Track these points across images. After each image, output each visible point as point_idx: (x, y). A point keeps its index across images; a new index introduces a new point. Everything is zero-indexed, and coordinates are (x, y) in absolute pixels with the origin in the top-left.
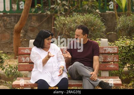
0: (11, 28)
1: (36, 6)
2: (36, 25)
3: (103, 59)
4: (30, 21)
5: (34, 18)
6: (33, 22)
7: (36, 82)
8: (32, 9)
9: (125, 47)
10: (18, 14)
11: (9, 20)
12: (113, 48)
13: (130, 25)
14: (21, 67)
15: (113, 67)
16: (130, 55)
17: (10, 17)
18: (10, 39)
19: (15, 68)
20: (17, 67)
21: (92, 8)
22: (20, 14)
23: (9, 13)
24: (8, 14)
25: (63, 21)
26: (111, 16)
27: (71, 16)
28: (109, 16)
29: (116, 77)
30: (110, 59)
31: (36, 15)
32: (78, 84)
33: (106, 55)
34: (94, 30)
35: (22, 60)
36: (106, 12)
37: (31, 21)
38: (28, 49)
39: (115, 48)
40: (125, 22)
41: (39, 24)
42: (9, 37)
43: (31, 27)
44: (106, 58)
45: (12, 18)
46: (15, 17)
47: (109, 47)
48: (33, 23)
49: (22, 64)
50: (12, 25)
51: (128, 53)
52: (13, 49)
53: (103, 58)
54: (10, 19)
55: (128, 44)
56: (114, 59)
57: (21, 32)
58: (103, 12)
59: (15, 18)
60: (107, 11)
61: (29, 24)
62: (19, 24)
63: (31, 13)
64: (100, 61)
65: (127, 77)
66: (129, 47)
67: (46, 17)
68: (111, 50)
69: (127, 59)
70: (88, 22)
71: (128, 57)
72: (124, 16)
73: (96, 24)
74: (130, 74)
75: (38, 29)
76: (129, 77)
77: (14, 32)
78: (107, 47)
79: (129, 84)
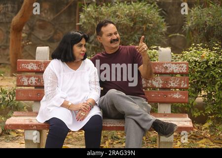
0: (7, 23)
2: (49, 18)
3: (162, 84)
5: (46, 6)
6: (45, 13)
7: (47, 122)
9: (199, 63)
11: (3, 8)
12: (180, 65)
13: (207, 23)
14: (20, 93)
15: (179, 98)
16: (208, 77)
17: (5, 4)
18: (5, 41)
19: (10, 93)
20: (14, 93)
26: (177, 7)
27: (109, 5)
28: (173, 5)
29: (184, 115)
30: (174, 84)
32: (118, 125)
33: (167, 76)
34: (147, 29)
35: (23, 82)
38: (34, 62)
39: (182, 65)
40: (200, 18)
41: (54, 16)
42: (2, 38)
43: (40, 20)
44: (166, 82)
45: (9, 5)
47: (172, 63)
49: (23, 88)
50: (8, 17)
51: (204, 74)
52: (9, 59)
53: (161, 82)
54: (6, 7)
55: (205, 58)
56: (181, 84)
57: (23, 31)
59: (13, 5)
62: (19, 17)
64: (157, 87)
65: (201, 113)
66: (207, 62)
67: (67, 4)
68: (176, 67)
69: (202, 82)
70: (137, 15)
71: (204, 80)
72: (199, 8)
73: (152, 20)
74: (206, 109)
75: (53, 25)
76: (205, 114)
77: (11, 30)
78: (169, 63)
79: (204, 125)
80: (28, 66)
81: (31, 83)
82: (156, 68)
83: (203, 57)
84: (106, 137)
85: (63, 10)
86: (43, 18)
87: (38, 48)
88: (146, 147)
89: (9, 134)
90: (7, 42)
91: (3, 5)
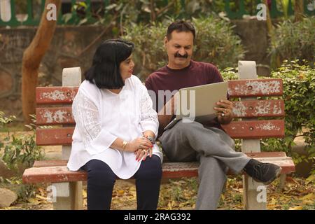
0: (16, 63)
1: (75, 7)
2: (75, 53)
3: (246, 111)
4: (60, 45)
5: (71, 36)
6: (69, 47)
8: (64, 16)
9: (297, 85)
10: (31, 27)
11: (10, 42)
12: (271, 82)
13: (302, 41)
14: (42, 134)
15: (272, 130)
16: (309, 105)
17: (12, 36)
18: (14, 89)
19: (27, 143)
20: (33, 142)
21: (209, 9)
22: (35, 27)
23: (9, 25)
24: (8, 27)
25: (140, 36)
26: (257, 28)
27: (160, 24)
28: (250, 27)
29: (280, 153)
30: (264, 110)
31: (76, 29)
33: (253, 100)
34: (217, 55)
35: (46, 118)
36: (242, 18)
37: (63, 45)
38: (60, 90)
39: (274, 82)
40: (292, 36)
41: (82, 49)
42: (10, 84)
43: (63, 57)
44: (252, 108)
45: (18, 38)
46: (25, 35)
47: (259, 81)
48: (67, 49)
49: (45, 127)
50: (17, 55)
51: (305, 101)
52: (21, 114)
53: (244, 108)
54: (13, 41)
55: (305, 78)
56: (272, 110)
57: (40, 68)
58: (236, 18)
59: (23, 37)
60: (245, 16)
61: (59, 52)
62: (34, 47)
63: (63, 26)
64: (238, 116)
65: (302, 159)
66: (307, 84)
67: (100, 32)
68: (265, 86)
69: (301, 114)
70: (201, 35)
71: (305, 110)
72: (288, 22)
73: (223, 42)
74: (309, 152)
75: (81, 63)
76: (309, 160)
77: (23, 67)
78: (254, 81)
79: (307, 179)
80: (51, 96)
81: (58, 119)
82: (236, 89)
83: (302, 77)
84: (168, 198)
85: (94, 41)
86: (67, 53)
87: (65, 69)
88: (227, 208)
89: (28, 202)
90: (17, 90)
91: (10, 37)
